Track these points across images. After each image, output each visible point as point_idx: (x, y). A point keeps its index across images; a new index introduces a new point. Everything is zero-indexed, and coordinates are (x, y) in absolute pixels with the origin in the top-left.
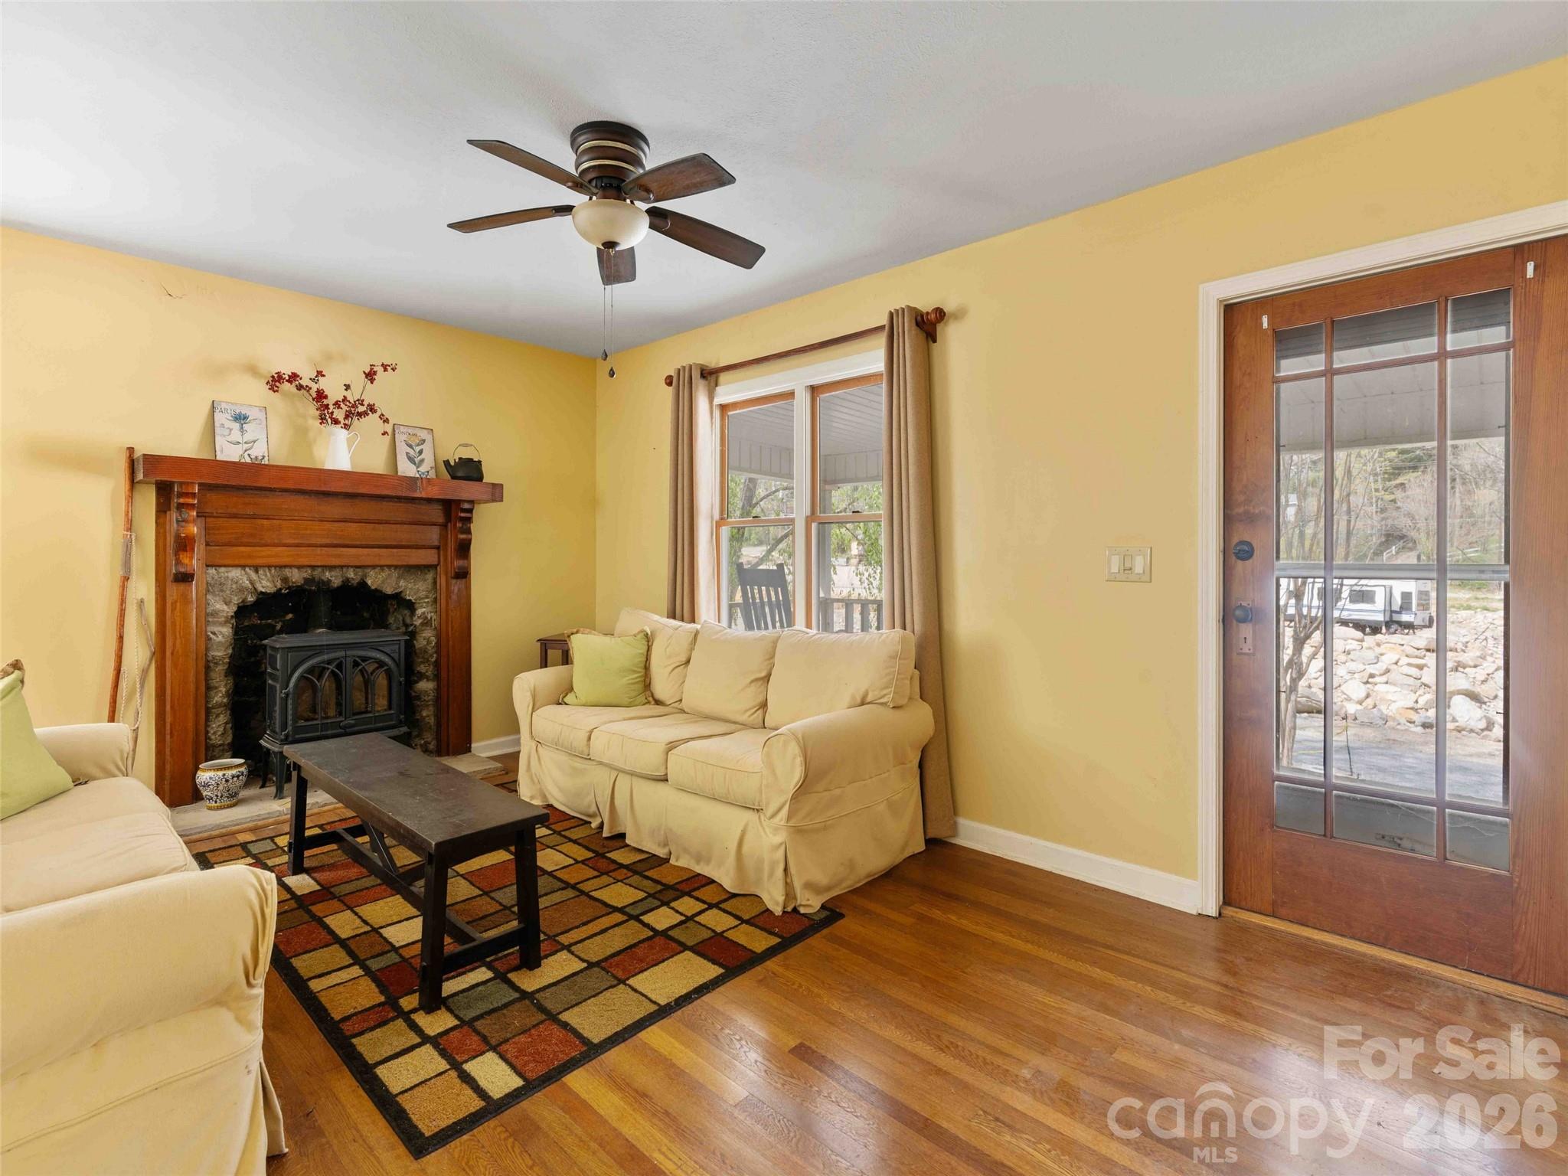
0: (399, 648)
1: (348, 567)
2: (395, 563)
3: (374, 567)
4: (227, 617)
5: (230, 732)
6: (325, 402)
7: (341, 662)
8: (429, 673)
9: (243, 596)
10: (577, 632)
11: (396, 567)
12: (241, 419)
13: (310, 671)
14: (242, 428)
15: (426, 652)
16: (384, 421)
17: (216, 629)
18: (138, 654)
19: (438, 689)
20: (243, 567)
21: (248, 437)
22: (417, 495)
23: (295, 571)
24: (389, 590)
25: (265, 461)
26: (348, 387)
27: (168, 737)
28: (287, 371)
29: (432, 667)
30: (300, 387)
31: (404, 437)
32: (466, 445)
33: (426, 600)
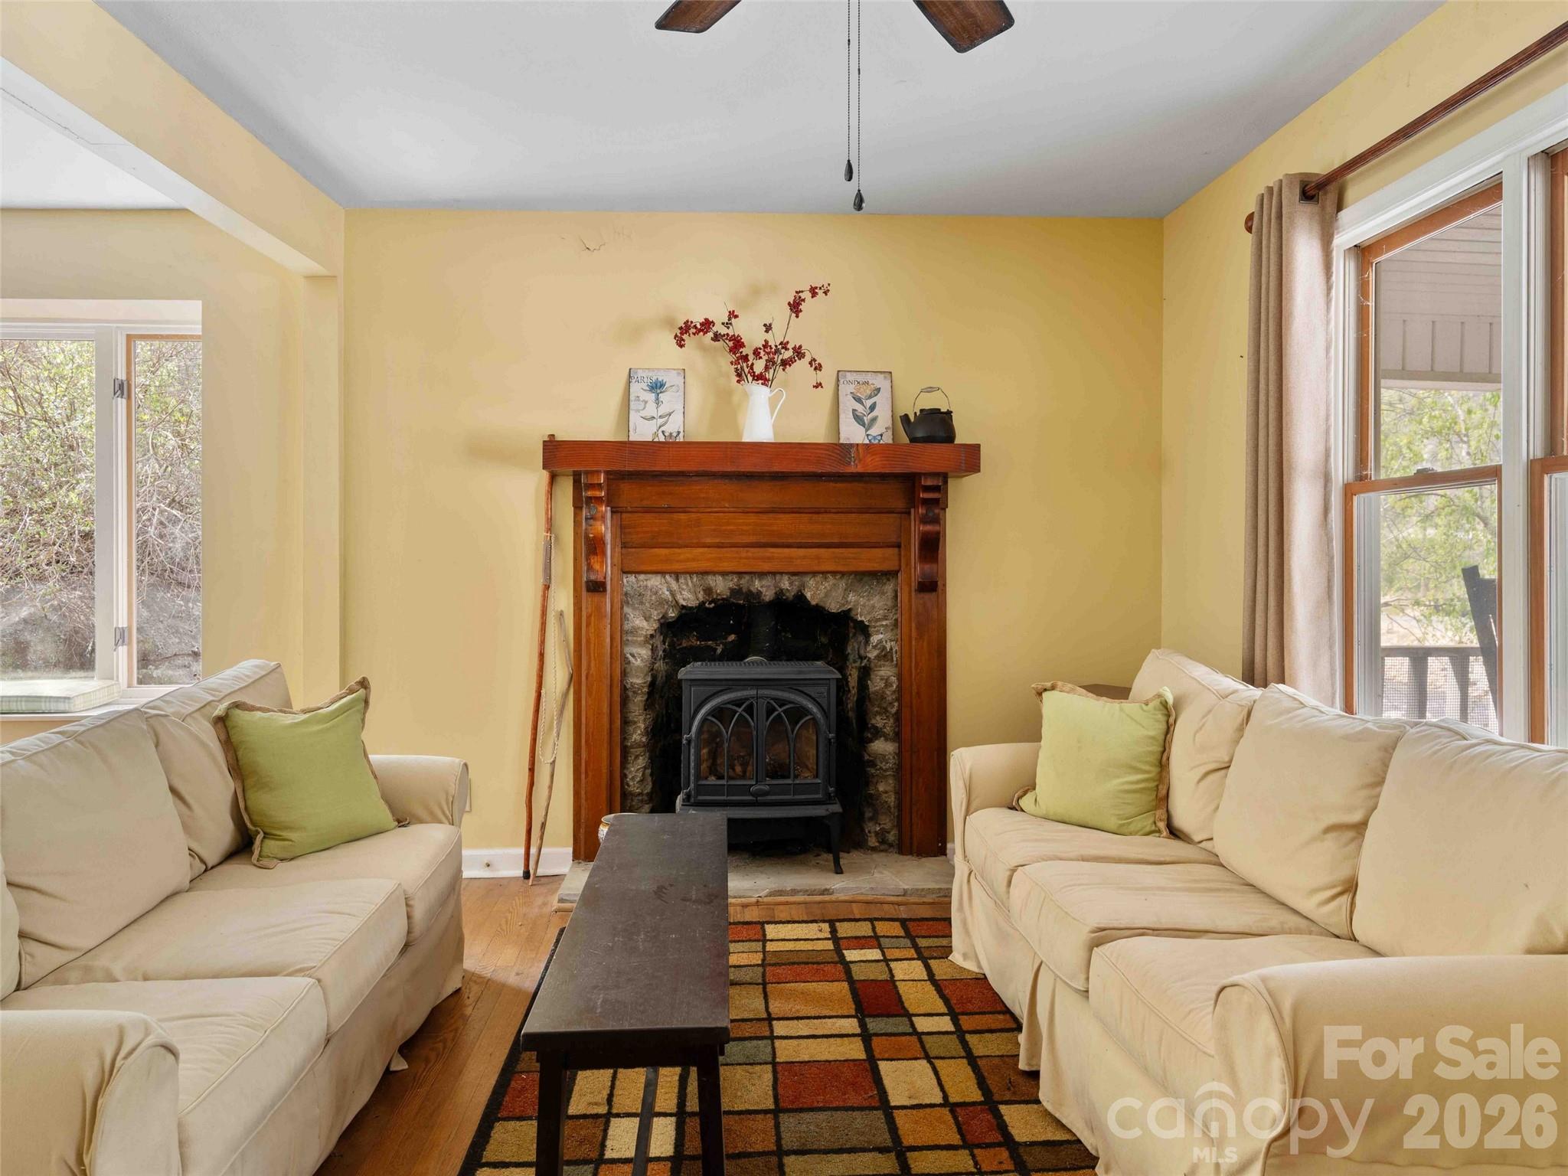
0: (829, 689)
1: (781, 573)
2: (840, 568)
3: (814, 574)
4: (646, 636)
5: (649, 779)
6: (745, 351)
7: (752, 704)
8: (887, 730)
9: (663, 611)
10: (1053, 688)
11: (843, 574)
12: (657, 387)
13: (714, 712)
14: (657, 399)
15: (883, 698)
16: (816, 369)
17: (635, 650)
18: (558, 675)
19: (899, 754)
20: (663, 573)
21: (663, 410)
22: (852, 469)
23: (719, 578)
24: (833, 607)
25: (680, 439)
26: (768, 328)
27: (583, 776)
28: (698, 319)
29: (892, 721)
30: (717, 337)
31: (851, 388)
32: (930, 390)
33: (884, 623)
